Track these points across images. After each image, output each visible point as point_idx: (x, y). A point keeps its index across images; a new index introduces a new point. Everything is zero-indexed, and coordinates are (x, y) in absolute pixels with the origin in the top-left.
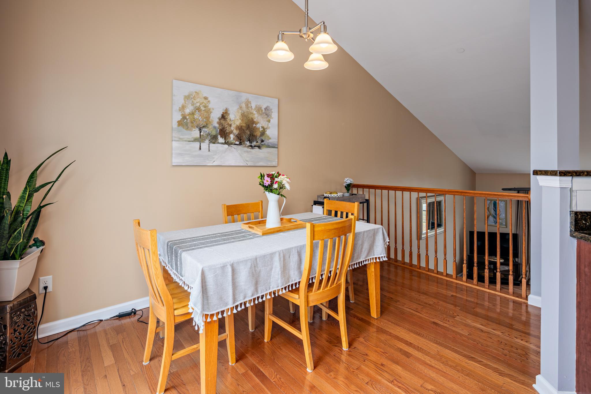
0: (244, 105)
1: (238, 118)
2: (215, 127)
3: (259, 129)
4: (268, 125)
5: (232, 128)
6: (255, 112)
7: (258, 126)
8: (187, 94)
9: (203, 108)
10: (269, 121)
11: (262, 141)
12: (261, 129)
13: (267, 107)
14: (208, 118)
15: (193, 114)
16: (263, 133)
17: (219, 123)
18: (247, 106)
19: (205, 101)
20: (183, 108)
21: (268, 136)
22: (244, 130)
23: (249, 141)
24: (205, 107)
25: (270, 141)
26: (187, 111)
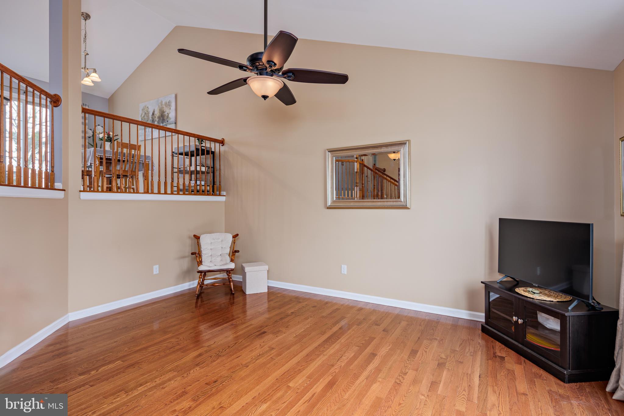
0: (160, 104)
1: (158, 112)
2: (150, 120)
3: (166, 115)
4: (170, 111)
5: (156, 118)
6: (164, 106)
7: (165, 113)
8: (142, 108)
9: (147, 113)
10: (170, 109)
11: (168, 121)
12: (167, 115)
13: (169, 101)
14: (148, 116)
15: (144, 116)
16: (168, 117)
17: (152, 118)
18: (161, 105)
19: (147, 109)
20: (142, 114)
21: (170, 118)
22: (160, 118)
23: (162, 123)
24: (147, 111)
25: (171, 120)
26: (143, 116)
